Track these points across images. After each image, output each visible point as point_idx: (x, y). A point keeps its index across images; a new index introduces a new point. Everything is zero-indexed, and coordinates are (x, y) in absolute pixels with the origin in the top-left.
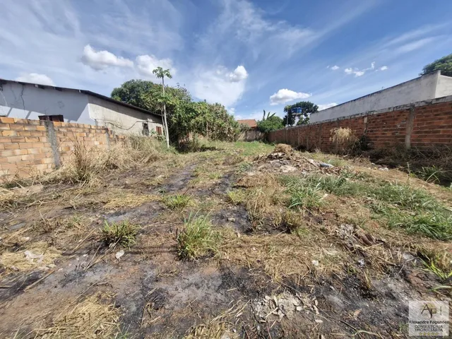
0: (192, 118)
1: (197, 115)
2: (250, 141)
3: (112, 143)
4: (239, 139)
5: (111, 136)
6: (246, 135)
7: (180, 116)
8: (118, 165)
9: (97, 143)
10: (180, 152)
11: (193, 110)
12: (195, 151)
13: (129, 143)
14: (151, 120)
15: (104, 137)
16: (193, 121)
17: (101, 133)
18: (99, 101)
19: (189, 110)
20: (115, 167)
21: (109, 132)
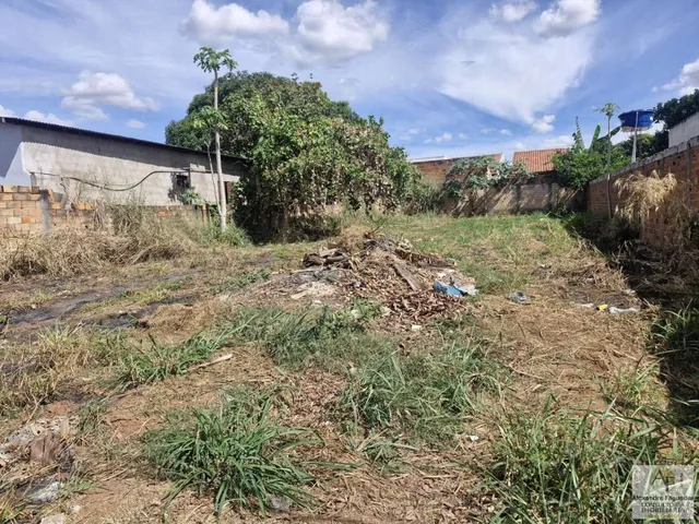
0: (284, 159)
1: (296, 151)
2: (529, 211)
3: (56, 220)
4: (498, 207)
5: (57, 206)
6: (518, 197)
7: (260, 154)
8: (50, 264)
9: (13, 221)
10: (256, 243)
11: (287, 141)
12: (292, 240)
13: (109, 222)
14: (202, 168)
15: (36, 208)
16: (281, 169)
17: (29, 200)
18: (50, 135)
19: (281, 140)
20: (44, 270)
21: (52, 198)
